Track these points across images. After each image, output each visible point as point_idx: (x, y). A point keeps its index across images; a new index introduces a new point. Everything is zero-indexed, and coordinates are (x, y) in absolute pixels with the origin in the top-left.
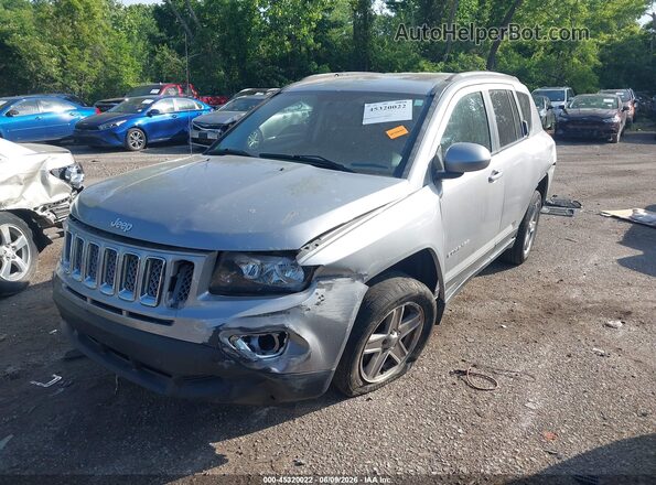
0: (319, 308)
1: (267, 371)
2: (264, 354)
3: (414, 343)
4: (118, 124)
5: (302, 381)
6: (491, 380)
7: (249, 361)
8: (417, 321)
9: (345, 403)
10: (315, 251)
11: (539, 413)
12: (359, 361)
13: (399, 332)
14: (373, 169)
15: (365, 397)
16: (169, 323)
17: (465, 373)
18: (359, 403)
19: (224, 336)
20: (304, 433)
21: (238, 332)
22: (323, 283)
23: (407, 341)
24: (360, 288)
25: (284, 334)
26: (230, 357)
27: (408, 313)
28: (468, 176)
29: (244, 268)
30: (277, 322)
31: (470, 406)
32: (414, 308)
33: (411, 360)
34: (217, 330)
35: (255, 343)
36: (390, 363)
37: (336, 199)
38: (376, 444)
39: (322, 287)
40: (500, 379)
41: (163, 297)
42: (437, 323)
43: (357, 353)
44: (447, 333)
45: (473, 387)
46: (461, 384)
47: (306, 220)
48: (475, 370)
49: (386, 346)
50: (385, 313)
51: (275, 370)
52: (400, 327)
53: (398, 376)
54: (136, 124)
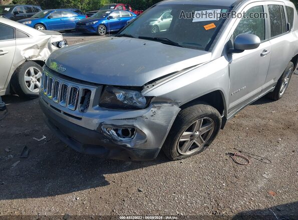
0: (152, 118)
1: (125, 146)
2: (124, 138)
3: (209, 138)
4: (94, 23)
5: (144, 152)
6: (247, 160)
7: (116, 140)
8: (210, 128)
9: (169, 163)
10: (152, 88)
11: (269, 180)
12: (176, 144)
13: (200, 132)
14: (194, 46)
15: (179, 161)
16: (80, 119)
17: (233, 155)
18: (175, 164)
19: (104, 128)
20: (146, 176)
21: (111, 126)
22: (155, 105)
23: (204, 136)
24: (176, 109)
25: (134, 129)
26: (106, 138)
27: (205, 123)
28: (247, 52)
29: (117, 95)
30: (130, 123)
31: (232, 172)
32: (209, 120)
33: (207, 145)
34: (101, 124)
35: (120, 132)
36: (194, 146)
37: (168, 61)
38: (179, 186)
39: (155, 107)
40: (252, 160)
41: (78, 106)
42: (222, 128)
43: (175, 140)
44: (229, 134)
45: (236, 162)
46: (230, 160)
47: (148, 71)
48: (239, 154)
49: (192, 138)
50: (191, 122)
51: (129, 146)
52: (200, 129)
53: (198, 152)
54: (102, 23)
